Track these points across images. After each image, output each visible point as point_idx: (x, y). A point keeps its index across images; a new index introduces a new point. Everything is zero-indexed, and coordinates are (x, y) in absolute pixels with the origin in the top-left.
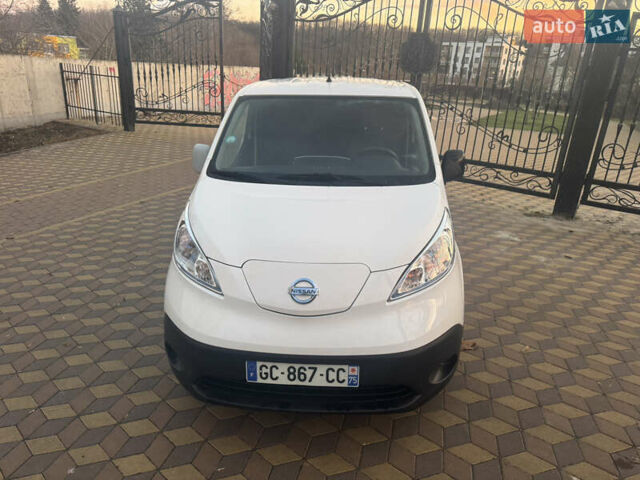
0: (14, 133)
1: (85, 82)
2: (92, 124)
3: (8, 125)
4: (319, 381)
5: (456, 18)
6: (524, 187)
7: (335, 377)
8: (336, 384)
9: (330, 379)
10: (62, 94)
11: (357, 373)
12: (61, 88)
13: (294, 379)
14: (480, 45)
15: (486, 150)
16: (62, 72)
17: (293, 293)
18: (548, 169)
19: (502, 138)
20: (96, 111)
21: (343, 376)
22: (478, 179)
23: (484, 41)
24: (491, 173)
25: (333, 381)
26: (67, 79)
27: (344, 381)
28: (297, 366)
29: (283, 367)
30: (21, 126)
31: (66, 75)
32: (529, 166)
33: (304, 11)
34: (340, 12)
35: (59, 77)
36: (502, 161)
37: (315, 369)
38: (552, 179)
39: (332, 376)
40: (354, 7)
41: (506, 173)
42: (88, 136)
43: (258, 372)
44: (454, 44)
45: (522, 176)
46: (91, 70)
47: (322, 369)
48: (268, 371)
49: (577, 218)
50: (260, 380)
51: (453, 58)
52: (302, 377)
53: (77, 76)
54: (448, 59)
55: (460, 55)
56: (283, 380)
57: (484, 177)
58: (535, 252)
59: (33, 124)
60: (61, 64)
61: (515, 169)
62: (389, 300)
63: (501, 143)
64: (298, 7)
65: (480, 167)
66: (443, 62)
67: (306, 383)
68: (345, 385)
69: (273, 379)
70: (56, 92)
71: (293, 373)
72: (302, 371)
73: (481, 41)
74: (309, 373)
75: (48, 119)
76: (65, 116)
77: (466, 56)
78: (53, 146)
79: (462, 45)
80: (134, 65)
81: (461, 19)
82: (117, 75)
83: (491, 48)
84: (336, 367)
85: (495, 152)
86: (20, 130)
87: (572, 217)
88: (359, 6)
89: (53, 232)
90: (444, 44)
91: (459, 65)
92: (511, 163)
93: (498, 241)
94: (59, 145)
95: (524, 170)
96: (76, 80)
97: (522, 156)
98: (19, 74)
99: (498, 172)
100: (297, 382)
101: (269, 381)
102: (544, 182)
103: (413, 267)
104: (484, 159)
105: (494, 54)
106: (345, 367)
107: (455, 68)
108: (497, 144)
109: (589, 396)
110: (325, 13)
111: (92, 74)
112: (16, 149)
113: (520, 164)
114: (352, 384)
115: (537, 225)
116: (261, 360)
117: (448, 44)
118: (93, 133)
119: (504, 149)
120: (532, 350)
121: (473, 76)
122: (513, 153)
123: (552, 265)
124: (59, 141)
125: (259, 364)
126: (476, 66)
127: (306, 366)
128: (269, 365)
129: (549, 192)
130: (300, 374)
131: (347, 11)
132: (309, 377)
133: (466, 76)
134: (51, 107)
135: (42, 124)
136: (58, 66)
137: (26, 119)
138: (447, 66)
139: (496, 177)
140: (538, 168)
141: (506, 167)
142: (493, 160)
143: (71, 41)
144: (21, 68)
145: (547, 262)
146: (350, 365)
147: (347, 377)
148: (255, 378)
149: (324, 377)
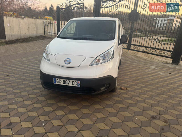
0: (31, 38)
1: (49, 26)
2: (50, 36)
3: (30, 36)
4: (70, 85)
5: (145, 5)
6: (163, 55)
7: (74, 84)
8: (74, 86)
9: (73, 84)
10: (44, 29)
11: (79, 83)
12: (43, 27)
13: (64, 84)
14: (167, 19)
15: (152, 43)
16: (44, 23)
17: (65, 61)
18: (171, 49)
19: (157, 40)
20: (51, 33)
21: (76, 83)
22: (150, 52)
23: (168, 18)
24: (154, 51)
25: (74, 85)
26: (45, 25)
27: (76, 85)
28: (65, 80)
29: (62, 80)
30: (33, 36)
31: (45, 24)
32: (165, 49)
33: (103, 5)
34: (113, 5)
35: (43, 24)
36: (157, 47)
37: (70, 81)
38: (172, 53)
39: (74, 83)
40: (117, 3)
41: (158, 51)
42: (48, 39)
43: (56, 81)
44: (158, 19)
45: (163, 52)
46: (51, 22)
47: (71, 81)
48: (58, 81)
49: (179, 65)
50: (57, 83)
51: (157, 23)
52: (66, 83)
53: (47, 24)
54: (156, 23)
55: (160, 22)
56: (62, 84)
57: (151, 52)
58: (160, 71)
59: (36, 36)
60: (44, 21)
61: (161, 50)
62: (90, 65)
63: (157, 42)
64: (102, 4)
65: (150, 49)
66: (154, 24)
67: (67, 85)
68: (77, 86)
69: (60, 83)
70: (42, 28)
71: (64, 82)
72: (66, 81)
73: (167, 18)
74: (68, 82)
75: (40, 35)
76: (44, 34)
77: (162, 22)
78: (39, 41)
79: (161, 19)
80: (61, 22)
81: (146, 6)
82: (56, 23)
83: (170, 20)
84: (74, 81)
85: (155, 44)
86: (33, 37)
87: (178, 64)
88: (118, 3)
89: (32, 58)
90: (155, 19)
91: (159, 25)
92: (159, 48)
93: (150, 68)
94: (40, 41)
95: (163, 50)
96: (47, 25)
97: (163, 45)
98: (34, 23)
99: (156, 50)
100: (65, 84)
101: (59, 84)
102: (169, 53)
103: (98, 58)
104: (152, 46)
105: (171, 22)
106: (77, 81)
107: (158, 26)
108: (156, 42)
109: (154, 103)
110: (109, 5)
111: (51, 24)
112: (30, 41)
113: (162, 48)
114: (78, 86)
115: (165, 65)
116: (57, 78)
117: (156, 19)
118: (49, 38)
119: (158, 43)
120: (143, 92)
121: (164, 28)
122: (160, 45)
123: (163, 75)
124: (41, 40)
125: (56, 79)
126: (165, 25)
127: (67, 80)
128: (59, 79)
129: (171, 56)
130: (66, 82)
131: (114, 5)
132: (68, 83)
133: (161, 28)
134: (41, 32)
135: (38, 36)
136: (43, 22)
137: (34, 35)
138: (155, 25)
139: (155, 52)
140: (168, 49)
141: (158, 49)
142: (154, 47)
143: (51, 18)
144: (34, 22)
145: (163, 74)
146: (78, 81)
147: (77, 84)
148: (56, 83)
149: (72, 84)
